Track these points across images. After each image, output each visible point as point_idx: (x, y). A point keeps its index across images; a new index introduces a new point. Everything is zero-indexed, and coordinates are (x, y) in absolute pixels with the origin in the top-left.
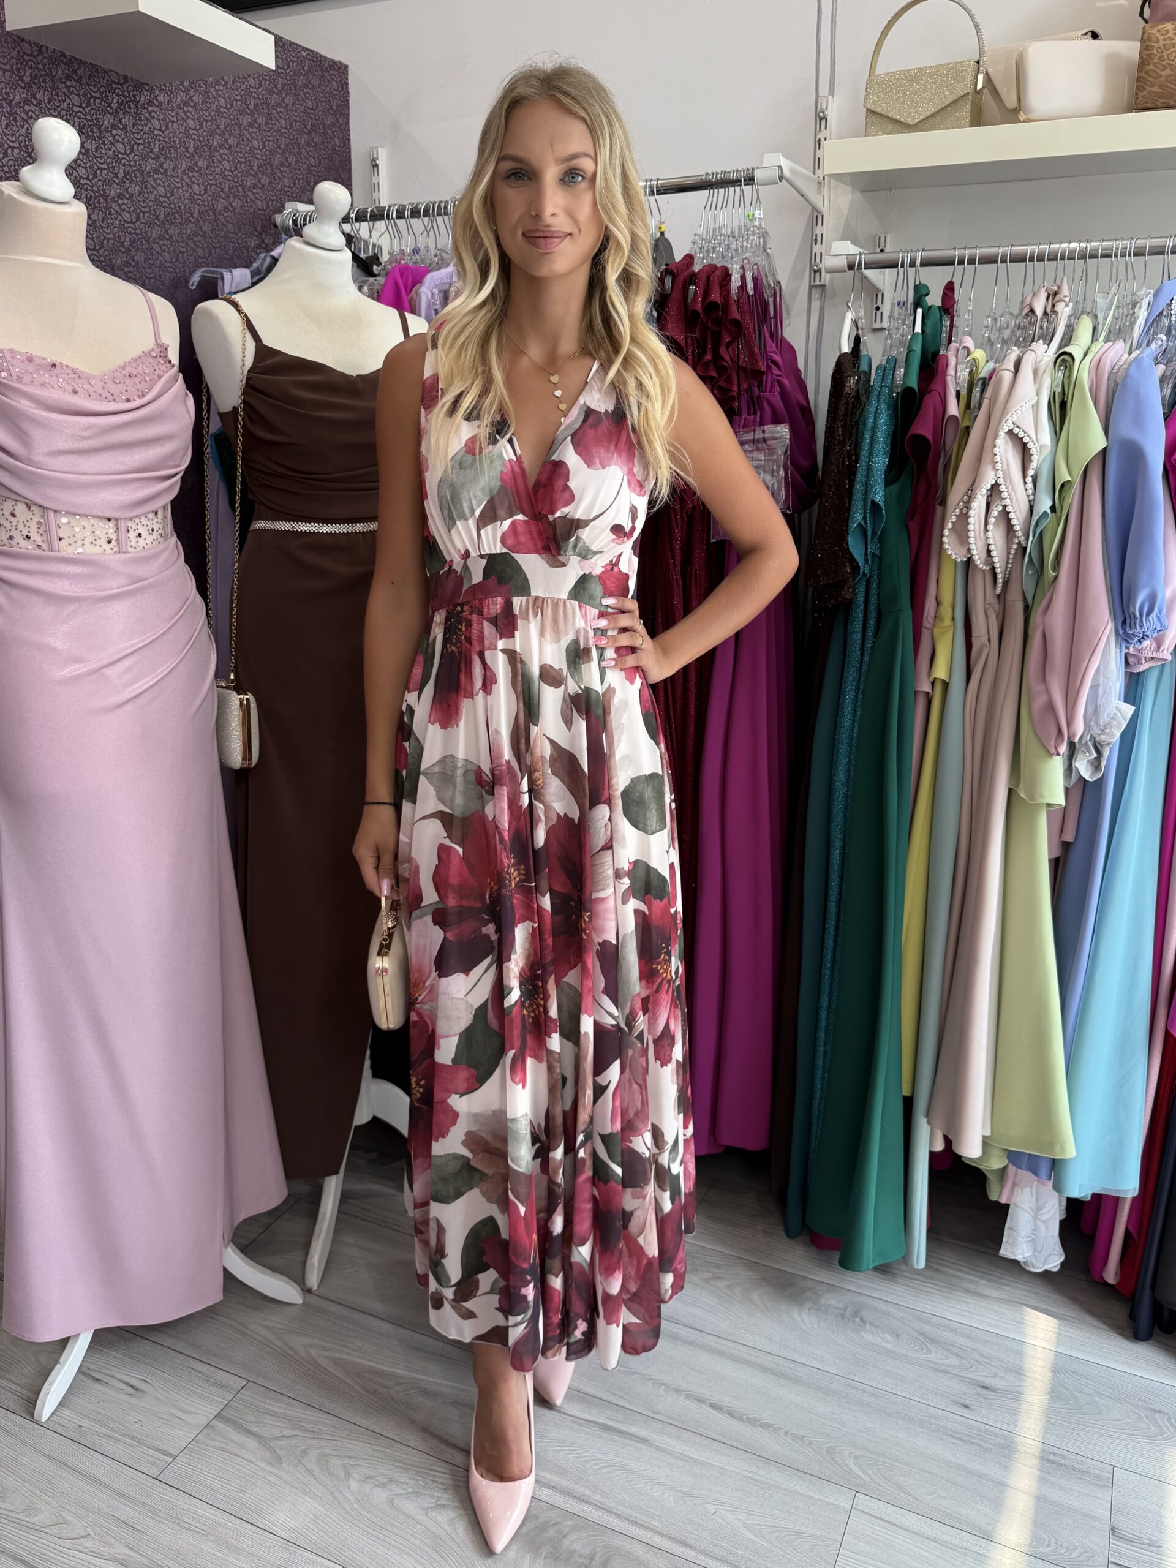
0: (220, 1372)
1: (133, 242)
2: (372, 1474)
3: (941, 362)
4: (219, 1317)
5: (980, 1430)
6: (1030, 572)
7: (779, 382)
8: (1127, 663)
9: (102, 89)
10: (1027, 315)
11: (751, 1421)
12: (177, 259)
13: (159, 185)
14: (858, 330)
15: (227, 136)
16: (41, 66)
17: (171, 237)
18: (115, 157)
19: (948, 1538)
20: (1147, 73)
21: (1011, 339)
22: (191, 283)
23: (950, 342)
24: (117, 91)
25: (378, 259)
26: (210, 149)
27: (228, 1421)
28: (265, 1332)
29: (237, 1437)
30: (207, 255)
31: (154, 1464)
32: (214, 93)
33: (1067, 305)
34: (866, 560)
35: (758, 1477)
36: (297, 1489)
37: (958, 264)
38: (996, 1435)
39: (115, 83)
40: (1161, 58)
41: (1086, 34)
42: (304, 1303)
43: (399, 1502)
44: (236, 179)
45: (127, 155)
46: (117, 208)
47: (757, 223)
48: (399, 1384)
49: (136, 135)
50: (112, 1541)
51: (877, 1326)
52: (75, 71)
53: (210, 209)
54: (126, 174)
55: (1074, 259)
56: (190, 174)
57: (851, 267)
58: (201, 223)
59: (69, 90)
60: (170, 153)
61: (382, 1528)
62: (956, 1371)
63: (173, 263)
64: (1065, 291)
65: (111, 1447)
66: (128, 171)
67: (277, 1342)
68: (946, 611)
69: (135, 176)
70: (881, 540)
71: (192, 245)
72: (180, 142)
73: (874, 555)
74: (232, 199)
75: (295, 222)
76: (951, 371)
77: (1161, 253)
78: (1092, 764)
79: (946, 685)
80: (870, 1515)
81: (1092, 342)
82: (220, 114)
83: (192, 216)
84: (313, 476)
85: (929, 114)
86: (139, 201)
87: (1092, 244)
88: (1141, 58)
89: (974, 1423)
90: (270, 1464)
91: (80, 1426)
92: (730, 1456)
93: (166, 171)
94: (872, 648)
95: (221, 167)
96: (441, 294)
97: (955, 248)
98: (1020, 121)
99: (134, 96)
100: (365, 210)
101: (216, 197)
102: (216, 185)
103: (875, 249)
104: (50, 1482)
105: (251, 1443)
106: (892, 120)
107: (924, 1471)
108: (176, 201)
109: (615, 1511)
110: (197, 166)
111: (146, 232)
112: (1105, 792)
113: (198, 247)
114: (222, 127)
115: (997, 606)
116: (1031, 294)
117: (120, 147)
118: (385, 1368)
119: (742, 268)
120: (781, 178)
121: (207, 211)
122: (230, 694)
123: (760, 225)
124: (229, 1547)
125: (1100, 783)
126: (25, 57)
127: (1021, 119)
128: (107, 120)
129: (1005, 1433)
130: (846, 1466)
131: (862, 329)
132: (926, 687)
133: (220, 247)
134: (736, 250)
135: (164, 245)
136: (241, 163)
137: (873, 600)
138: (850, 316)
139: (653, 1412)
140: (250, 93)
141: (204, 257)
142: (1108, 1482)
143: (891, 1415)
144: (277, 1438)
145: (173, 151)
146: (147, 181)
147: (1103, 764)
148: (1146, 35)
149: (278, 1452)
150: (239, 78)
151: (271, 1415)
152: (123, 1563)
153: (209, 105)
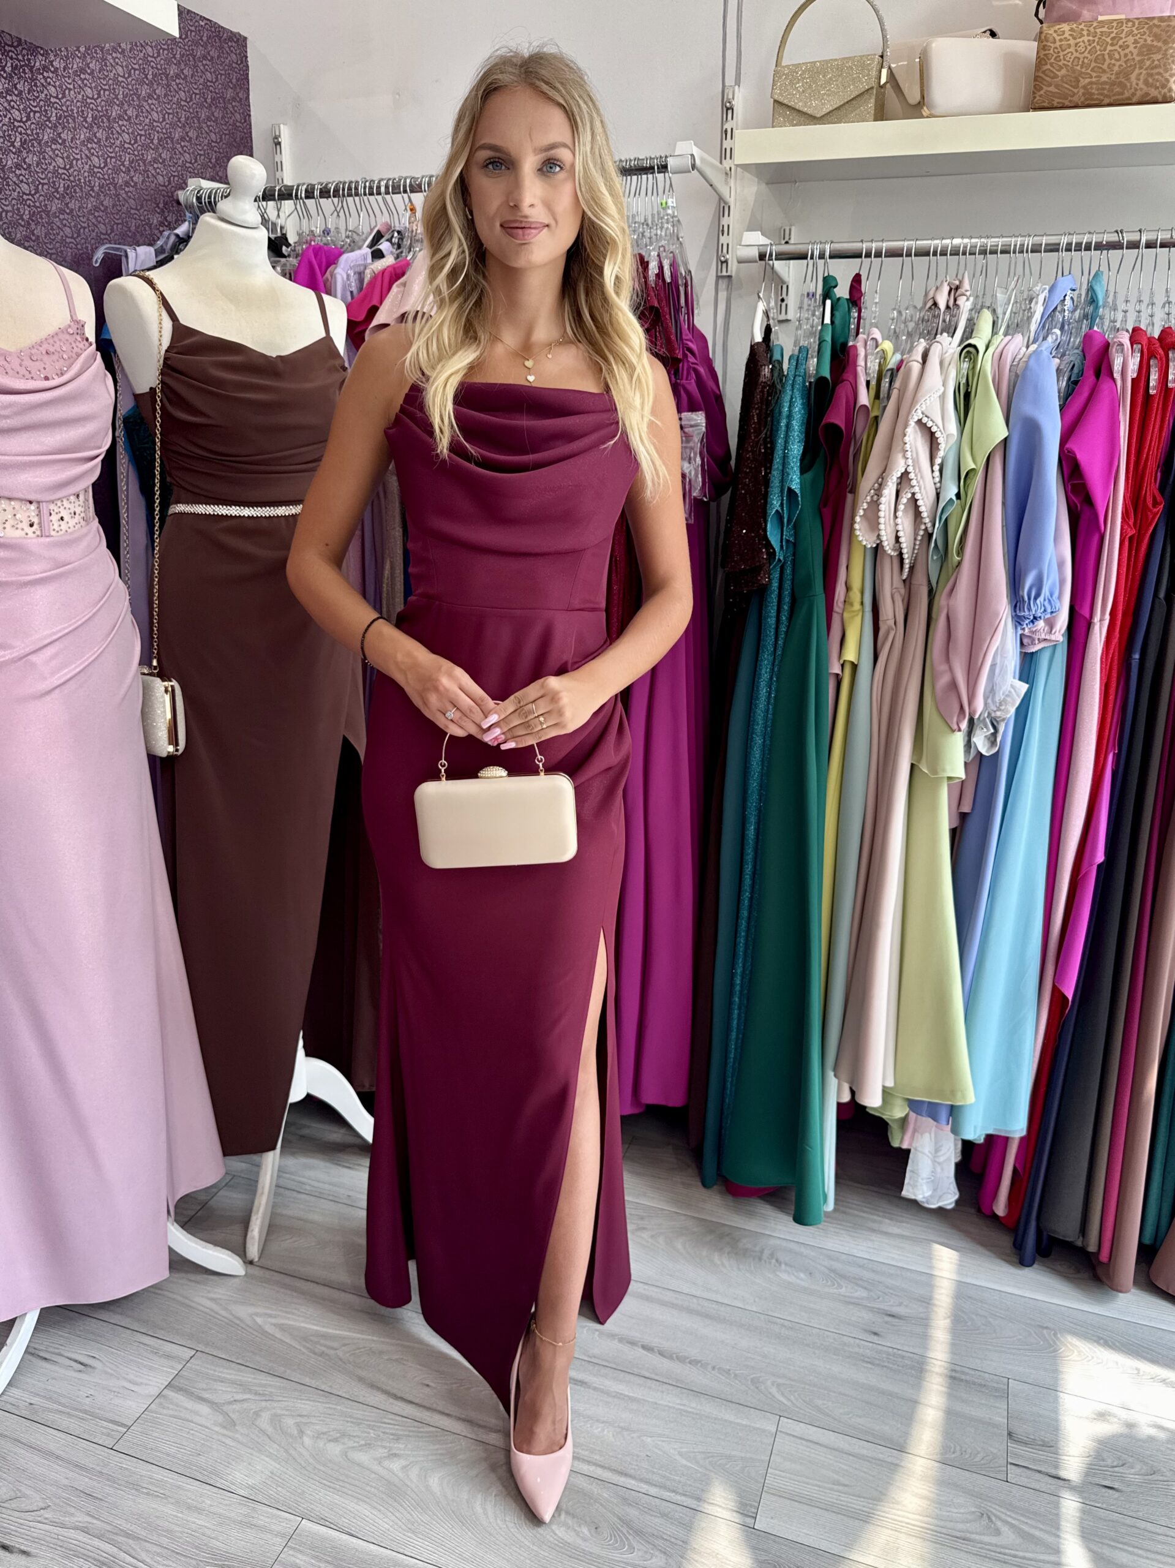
0: (168, 1344)
1: (32, 215)
2: (325, 1430)
3: (851, 353)
4: (166, 1293)
5: (888, 1354)
6: (935, 558)
7: (696, 371)
8: (1022, 644)
10: (930, 308)
11: (681, 1359)
12: (79, 235)
13: (57, 156)
14: (768, 320)
15: (126, 107)
17: (72, 211)
18: (11, 126)
19: (865, 1452)
20: (1044, 72)
21: (916, 332)
22: (94, 260)
23: (857, 333)
24: (10, 54)
25: (286, 239)
26: (108, 120)
27: (179, 1389)
28: (209, 1304)
29: (189, 1404)
30: (109, 232)
31: (108, 1435)
33: (968, 299)
34: (782, 546)
35: (690, 1410)
36: (252, 1449)
37: (866, 257)
38: (903, 1357)
40: (1057, 59)
41: (985, 32)
42: (246, 1275)
43: (354, 1455)
44: (136, 153)
46: (15, 179)
47: (670, 211)
48: (345, 1345)
49: (32, 102)
50: (73, 1510)
51: (791, 1266)
53: (111, 183)
54: (23, 143)
55: (975, 254)
56: (89, 145)
57: (762, 257)
58: (102, 197)
60: (68, 122)
61: (338, 1480)
62: (866, 1303)
63: (75, 239)
64: (966, 285)
65: (65, 1422)
66: (25, 140)
67: (223, 1313)
68: (855, 595)
69: (33, 145)
70: (796, 528)
71: (94, 221)
72: (78, 113)
73: (788, 541)
74: (132, 173)
75: (199, 199)
76: (861, 362)
77: (1057, 250)
78: (989, 739)
79: (855, 667)
80: (794, 1436)
81: (992, 336)
82: (118, 83)
83: (93, 191)
84: (231, 459)
85: (835, 106)
86: (38, 172)
87: (993, 240)
88: (1038, 57)
89: (885, 1348)
90: (224, 1427)
91: (31, 1404)
92: (663, 1392)
94: (787, 633)
95: (120, 139)
96: (356, 276)
97: (862, 241)
98: (922, 117)
100: (273, 189)
101: (117, 170)
102: (116, 158)
103: (780, 240)
104: (4, 1459)
105: (204, 1409)
106: (799, 111)
107: (840, 1393)
108: (75, 173)
110: (96, 137)
111: (46, 205)
112: (1001, 765)
113: (100, 222)
114: (120, 97)
115: (903, 591)
116: (934, 288)
117: (16, 115)
118: (330, 1331)
119: (659, 255)
120: (694, 167)
121: (107, 185)
122: (152, 681)
123: (674, 212)
124: (189, 1508)
125: (996, 757)
127: (924, 114)
129: (912, 1355)
130: (770, 1393)
131: (773, 319)
132: (836, 669)
133: (122, 224)
134: (650, 238)
135: (64, 219)
136: (141, 135)
137: (787, 585)
138: (761, 307)
140: (149, 60)
141: (106, 234)
143: (808, 1345)
144: (230, 1403)
145: (70, 121)
146: (45, 152)
147: (999, 739)
148: (1043, 37)
149: (231, 1415)
150: (136, 45)
151: (222, 1382)
152: (85, 1530)
153: (106, 74)
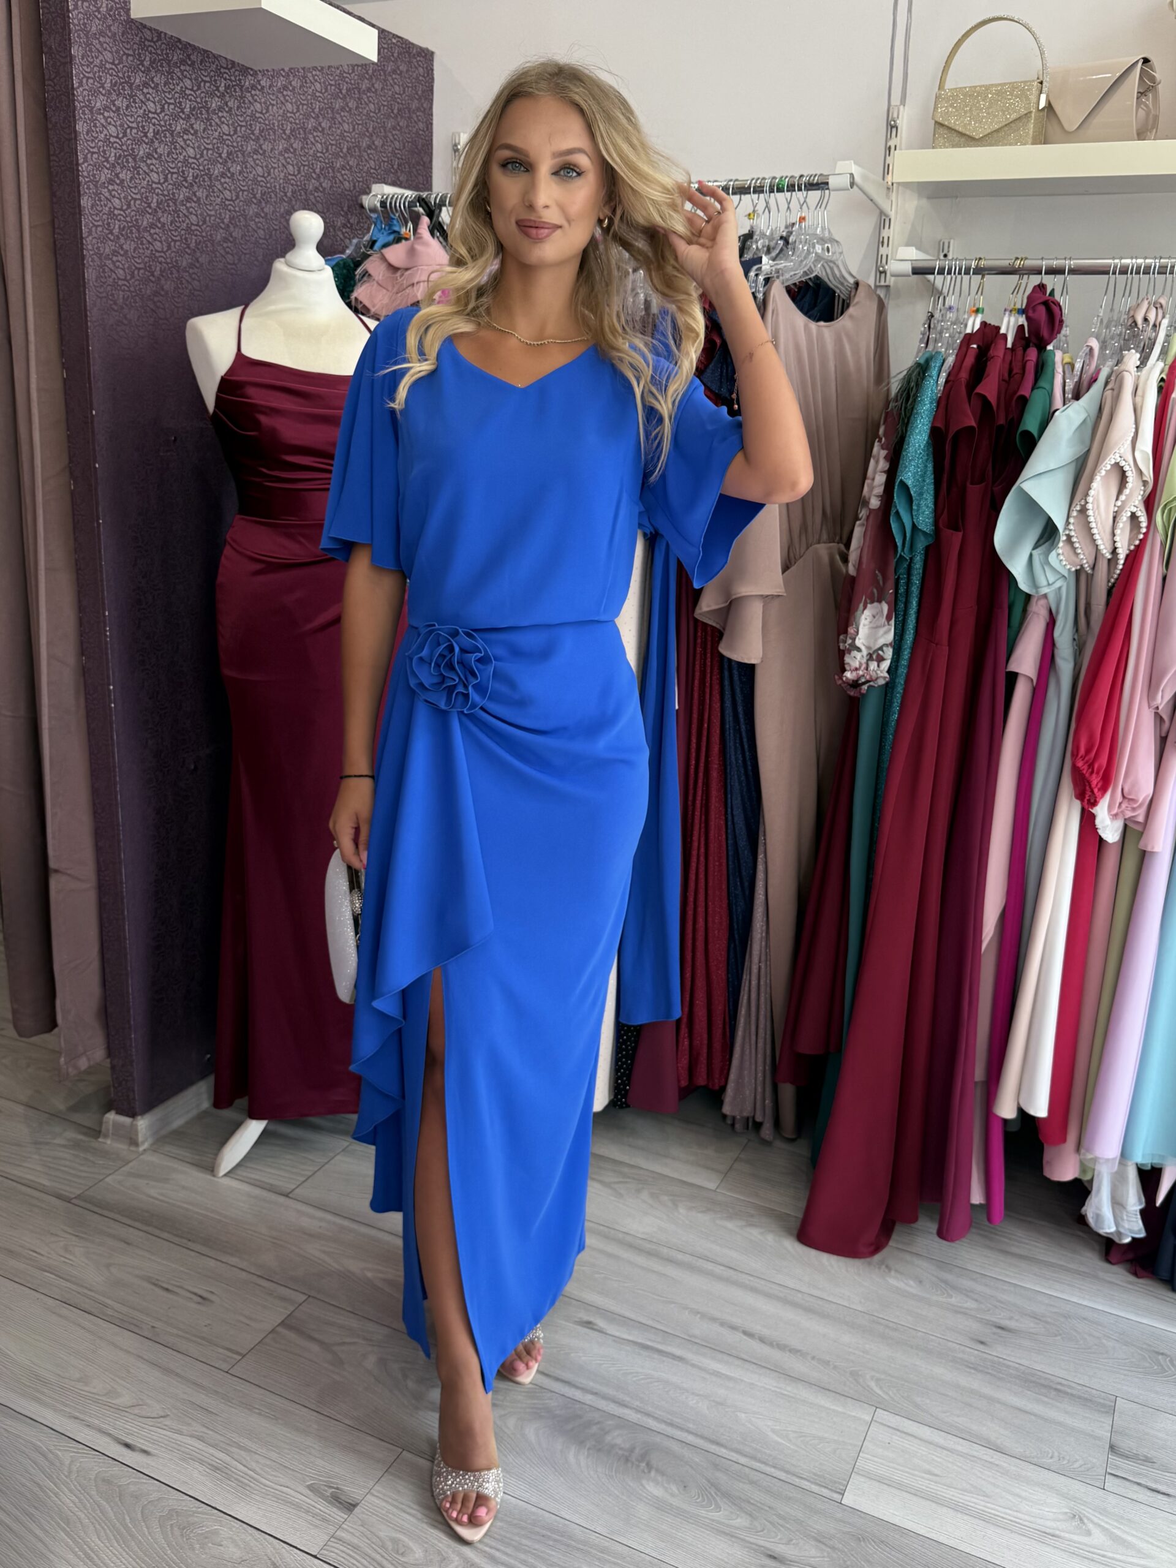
0: (282, 1287)
1: (231, 218)
9: (212, 73)
11: (781, 1347)
12: (271, 236)
13: (258, 165)
15: (321, 119)
16: (160, 52)
18: (220, 138)
19: (961, 1449)
24: (225, 75)
26: (305, 132)
27: (292, 1328)
29: (301, 1342)
31: (224, 1360)
35: (786, 1393)
39: (224, 68)
44: (327, 161)
45: (231, 136)
49: (239, 117)
51: (901, 1273)
52: (189, 57)
53: (302, 189)
54: (229, 154)
56: (286, 155)
57: (915, 272)
59: (183, 74)
60: (269, 135)
62: (973, 1313)
66: (231, 151)
69: (237, 157)
72: (278, 126)
74: (322, 180)
75: (383, 203)
82: (316, 98)
83: (286, 195)
85: (994, 129)
86: (239, 180)
89: (991, 1357)
90: (332, 1364)
92: (758, 1374)
93: (264, 152)
95: (314, 148)
98: (1078, 141)
99: (240, 80)
101: (308, 177)
102: (308, 166)
103: (939, 255)
105: (316, 1348)
106: (960, 134)
107: (940, 1393)
108: (272, 180)
110: (292, 148)
111: (244, 210)
114: (317, 110)
117: (225, 128)
120: (853, 184)
126: (146, 43)
127: (1082, 138)
128: (214, 104)
130: (868, 1386)
136: (332, 145)
139: (689, 1335)
140: (343, 79)
142: (1110, 1410)
143: (912, 1347)
145: (271, 133)
146: (247, 162)
149: (339, 1354)
151: (334, 1326)
153: (305, 89)
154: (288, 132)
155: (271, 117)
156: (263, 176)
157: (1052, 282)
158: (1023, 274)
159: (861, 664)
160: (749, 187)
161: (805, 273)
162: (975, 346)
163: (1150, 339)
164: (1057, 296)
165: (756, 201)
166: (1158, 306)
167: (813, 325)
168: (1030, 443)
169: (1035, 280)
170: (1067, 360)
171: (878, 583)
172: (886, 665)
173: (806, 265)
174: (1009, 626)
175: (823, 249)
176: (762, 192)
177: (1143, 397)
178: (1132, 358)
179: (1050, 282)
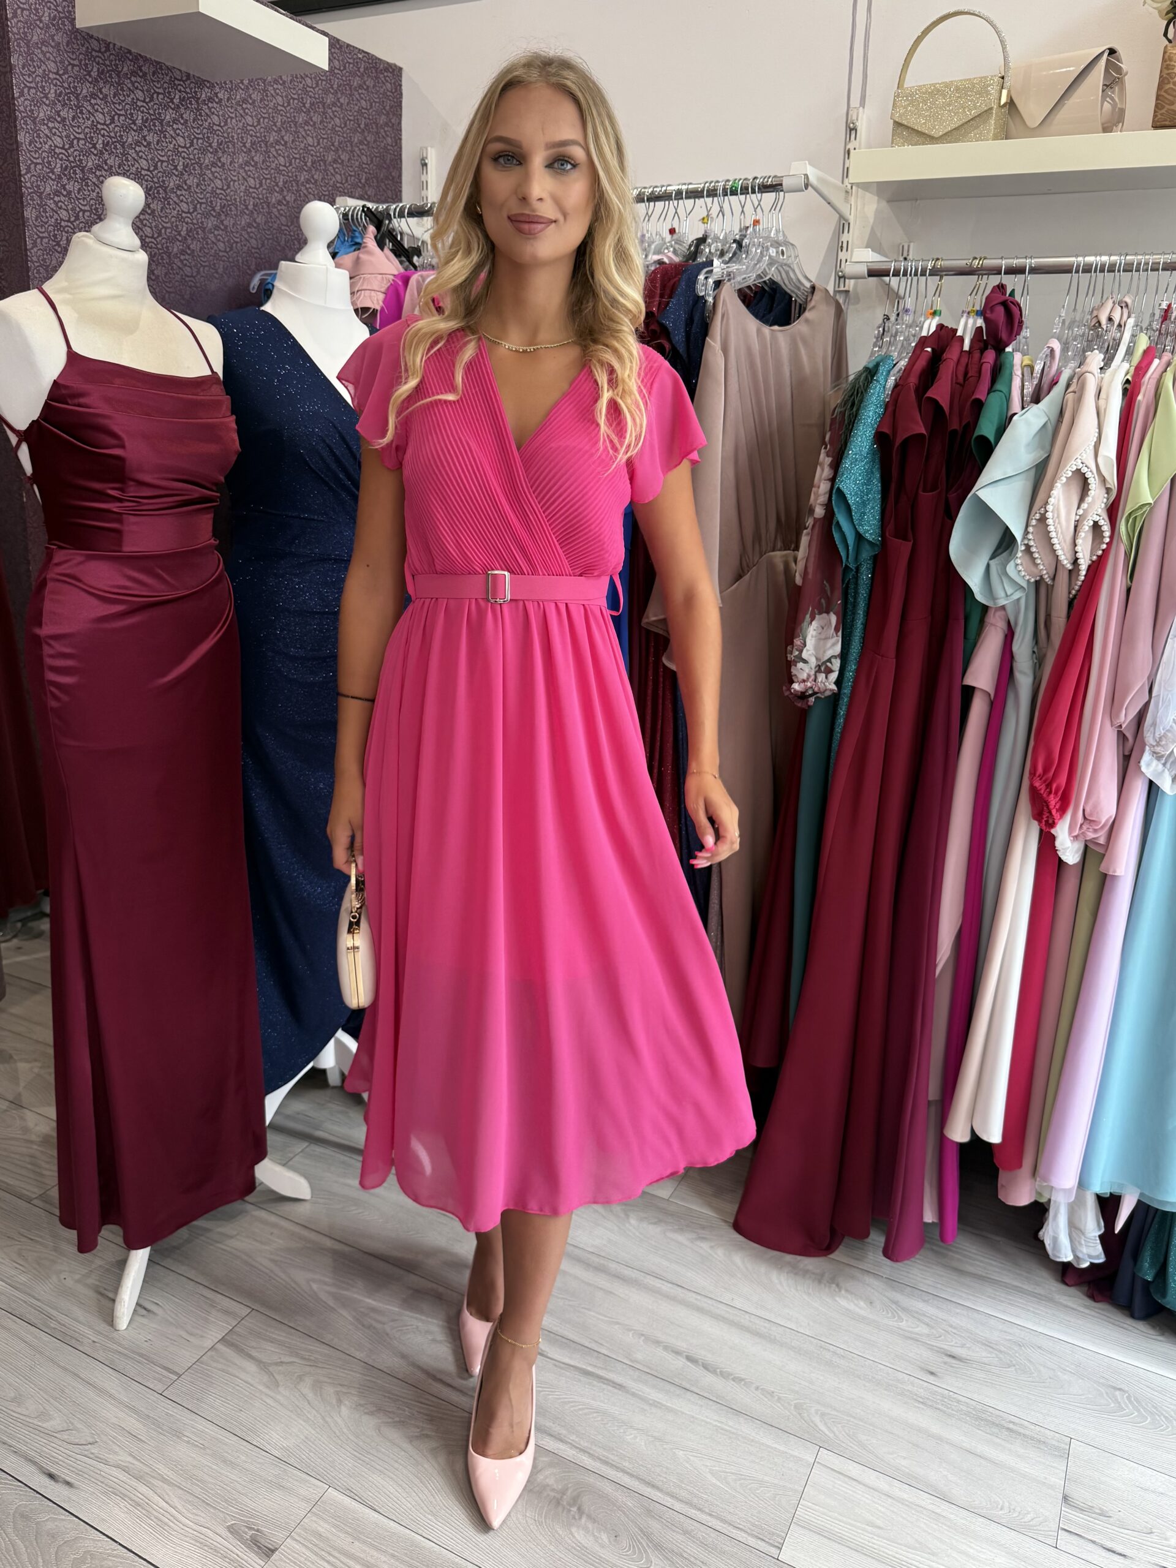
0: (228, 1300)
1: (189, 231)
2: (363, 1402)
5: (943, 1396)
9: (166, 85)
11: (724, 1375)
12: (231, 249)
13: (216, 178)
15: (283, 133)
16: (107, 62)
17: (226, 227)
18: (176, 151)
19: (904, 1494)
20: (1167, 92)
24: (179, 87)
26: (266, 145)
27: (231, 1345)
29: (237, 1360)
30: (260, 246)
31: (160, 1381)
32: (272, 92)
35: (727, 1427)
36: (292, 1411)
38: (958, 1401)
39: (178, 80)
43: (385, 1430)
44: (290, 174)
45: (187, 148)
46: (175, 199)
48: (393, 1321)
49: (196, 130)
50: (117, 1449)
51: (852, 1294)
52: (140, 68)
53: (265, 202)
54: (185, 166)
56: (247, 168)
57: (871, 274)
58: (256, 216)
59: (133, 86)
60: (228, 147)
61: (368, 1453)
62: (926, 1340)
63: (227, 253)
65: (123, 1364)
66: (188, 164)
67: (283, 1276)
69: (194, 169)
71: (246, 236)
72: (238, 139)
74: (283, 194)
75: (345, 215)
80: (832, 1469)
82: (278, 112)
83: (247, 209)
85: (954, 126)
86: (197, 193)
89: (940, 1390)
90: (268, 1387)
92: (701, 1406)
93: (223, 164)
95: (276, 162)
98: (1043, 136)
99: (196, 92)
101: (269, 192)
102: (270, 179)
103: (899, 257)
104: (63, 1391)
105: (251, 1367)
106: (917, 132)
107: (886, 1431)
108: (232, 193)
109: (588, 1450)
110: (253, 160)
111: (202, 223)
113: (252, 238)
114: (279, 124)
117: (181, 140)
118: (381, 1306)
120: (807, 185)
121: (261, 203)
124: (225, 1461)
126: (94, 53)
128: (168, 116)
129: (968, 1401)
130: (812, 1422)
135: (219, 235)
136: (296, 158)
139: (631, 1361)
140: (306, 93)
142: (1065, 1453)
143: (858, 1376)
144: (276, 1364)
145: (231, 146)
146: (205, 174)
148: (1168, 54)
149: (275, 1375)
150: (297, 78)
151: (272, 1342)
152: (126, 1470)
153: (266, 103)
154: (248, 145)
155: (229, 130)
156: (222, 189)
157: (1012, 282)
158: (982, 275)
159: (809, 676)
160: (703, 191)
161: (759, 276)
162: (929, 349)
163: (1114, 339)
164: (1017, 298)
165: (709, 205)
166: (1124, 305)
167: (766, 330)
168: (987, 449)
169: (994, 280)
170: (1027, 362)
171: (825, 591)
172: (834, 676)
173: (760, 268)
174: (965, 638)
175: (777, 252)
176: (716, 195)
177: (1107, 399)
178: (1096, 359)
179: (1010, 282)
